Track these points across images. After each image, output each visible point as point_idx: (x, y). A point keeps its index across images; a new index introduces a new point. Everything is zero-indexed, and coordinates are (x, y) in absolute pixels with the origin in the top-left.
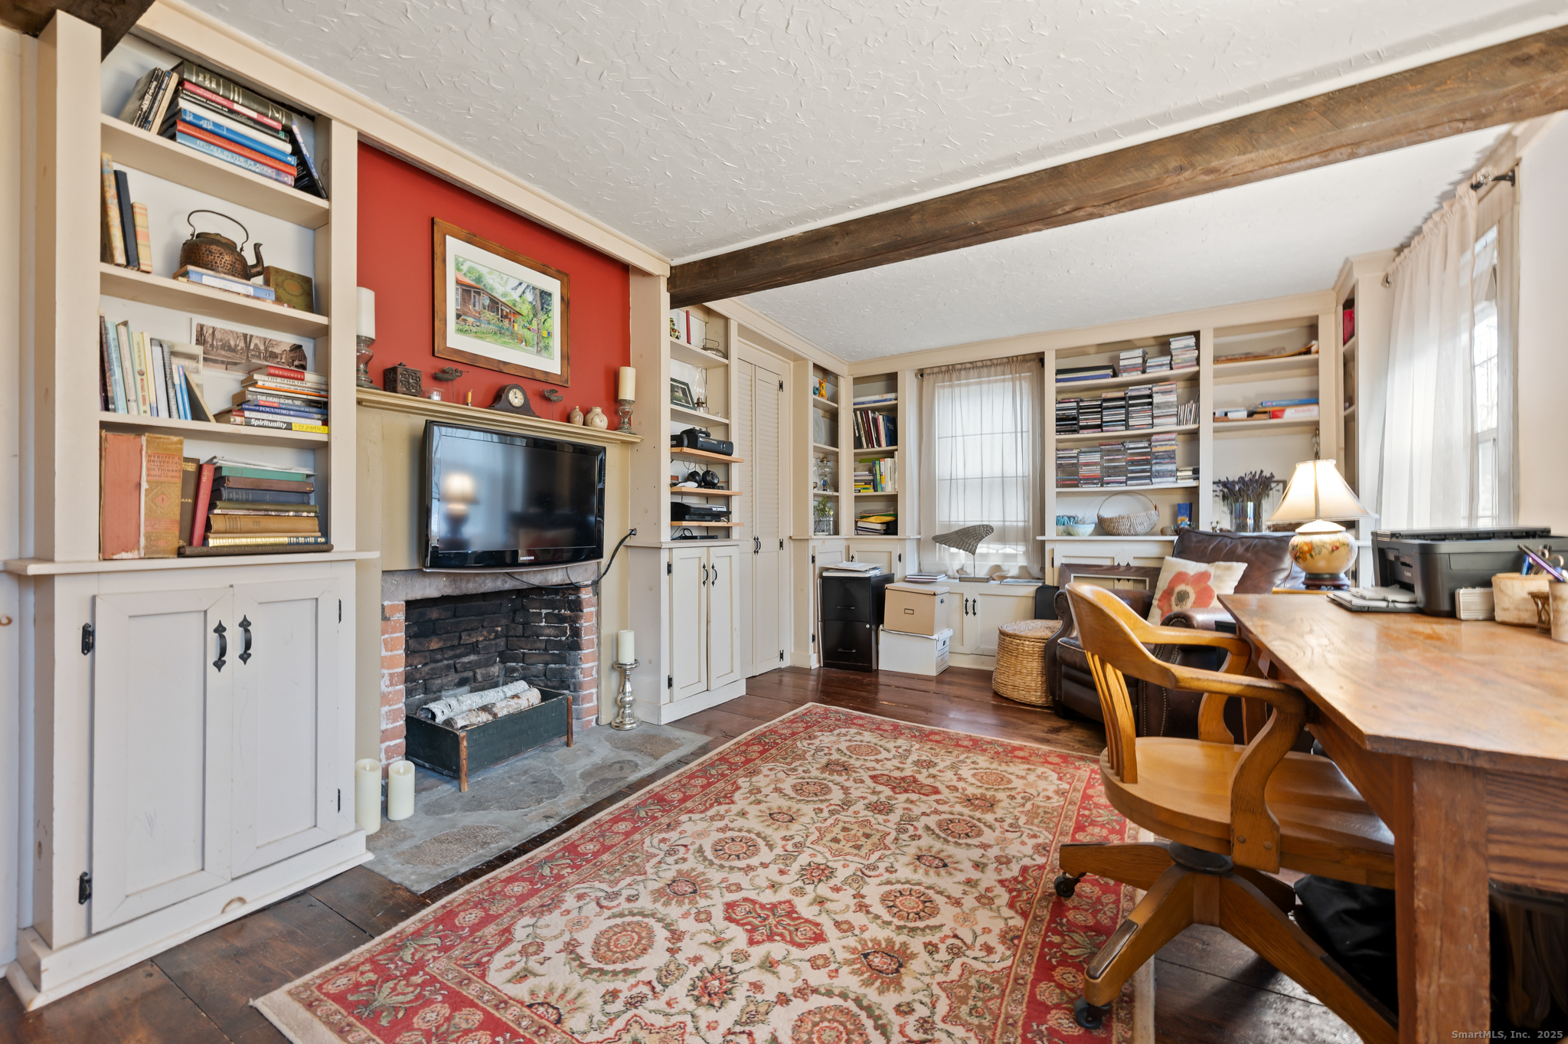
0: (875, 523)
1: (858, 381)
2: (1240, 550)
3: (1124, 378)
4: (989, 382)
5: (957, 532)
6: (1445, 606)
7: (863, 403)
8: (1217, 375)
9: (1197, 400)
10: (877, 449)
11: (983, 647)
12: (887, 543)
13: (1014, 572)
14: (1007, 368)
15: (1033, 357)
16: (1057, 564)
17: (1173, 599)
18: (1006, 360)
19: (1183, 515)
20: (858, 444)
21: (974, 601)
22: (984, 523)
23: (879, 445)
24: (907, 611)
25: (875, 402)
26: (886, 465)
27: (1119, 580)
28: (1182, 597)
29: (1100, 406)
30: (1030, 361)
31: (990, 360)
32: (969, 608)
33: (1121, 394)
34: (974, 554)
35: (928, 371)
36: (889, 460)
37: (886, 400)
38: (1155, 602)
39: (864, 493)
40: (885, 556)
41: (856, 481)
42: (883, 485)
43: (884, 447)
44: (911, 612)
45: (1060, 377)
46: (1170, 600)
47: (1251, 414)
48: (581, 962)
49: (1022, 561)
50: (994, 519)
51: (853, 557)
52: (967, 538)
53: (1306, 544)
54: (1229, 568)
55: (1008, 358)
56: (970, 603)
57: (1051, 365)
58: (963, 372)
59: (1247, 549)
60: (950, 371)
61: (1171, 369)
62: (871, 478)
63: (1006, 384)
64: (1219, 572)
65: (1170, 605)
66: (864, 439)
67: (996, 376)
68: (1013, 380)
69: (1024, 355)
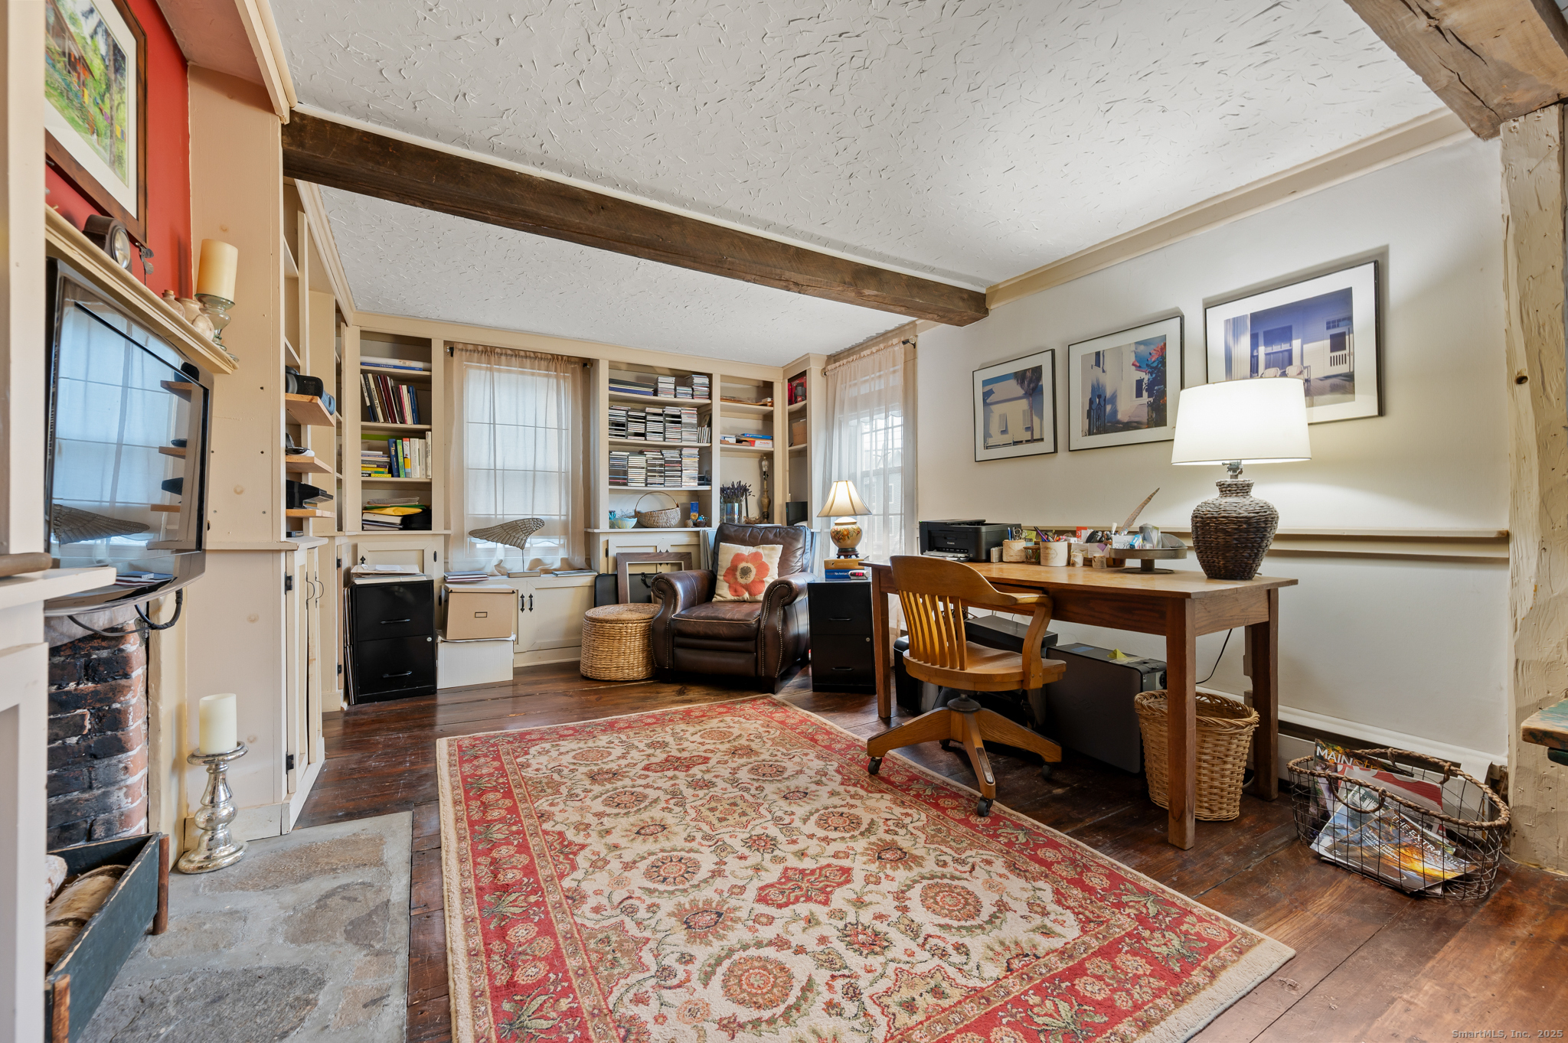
0: (393, 515)
1: (365, 335)
2: (771, 536)
3: (661, 398)
4: (533, 374)
5: (502, 526)
6: (984, 557)
7: (378, 365)
8: (723, 409)
9: (710, 425)
10: (398, 425)
11: (538, 641)
12: (416, 539)
13: (557, 564)
14: (552, 366)
15: (577, 360)
16: (612, 553)
17: (738, 574)
18: (550, 357)
19: (694, 511)
20: (368, 413)
21: (531, 596)
22: (535, 517)
23: (403, 421)
24: (477, 615)
25: (395, 367)
26: (411, 448)
27: (661, 564)
28: (746, 572)
29: (645, 418)
30: (575, 363)
31: (525, 351)
32: (526, 604)
33: (660, 411)
34: (522, 548)
35: (460, 346)
36: (416, 443)
37: (413, 369)
38: (720, 578)
39: (375, 478)
40: (416, 556)
41: (363, 462)
42: (408, 470)
43: (410, 424)
44: (484, 615)
45: (613, 386)
46: (735, 575)
47: (739, 441)
48: (766, 1021)
49: (563, 554)
50: (539, 513)
51: (363, 559)
52: (512, 532)
53: (846, 530)
54: (773, 549)
55: (552, 355)
56: (527, 599)
57: (604, 374)
58: (503, 358)
59: (775, 535)
60: (488, 353)
61: (675, 397)
62: (386, 459)
63: (551, 380)
64: (766, 552)
65: (736, 579)
66: (379, 410)
67: (539, 369)
68: (557, 377)
69: (568, 357)
